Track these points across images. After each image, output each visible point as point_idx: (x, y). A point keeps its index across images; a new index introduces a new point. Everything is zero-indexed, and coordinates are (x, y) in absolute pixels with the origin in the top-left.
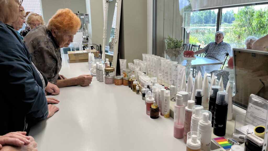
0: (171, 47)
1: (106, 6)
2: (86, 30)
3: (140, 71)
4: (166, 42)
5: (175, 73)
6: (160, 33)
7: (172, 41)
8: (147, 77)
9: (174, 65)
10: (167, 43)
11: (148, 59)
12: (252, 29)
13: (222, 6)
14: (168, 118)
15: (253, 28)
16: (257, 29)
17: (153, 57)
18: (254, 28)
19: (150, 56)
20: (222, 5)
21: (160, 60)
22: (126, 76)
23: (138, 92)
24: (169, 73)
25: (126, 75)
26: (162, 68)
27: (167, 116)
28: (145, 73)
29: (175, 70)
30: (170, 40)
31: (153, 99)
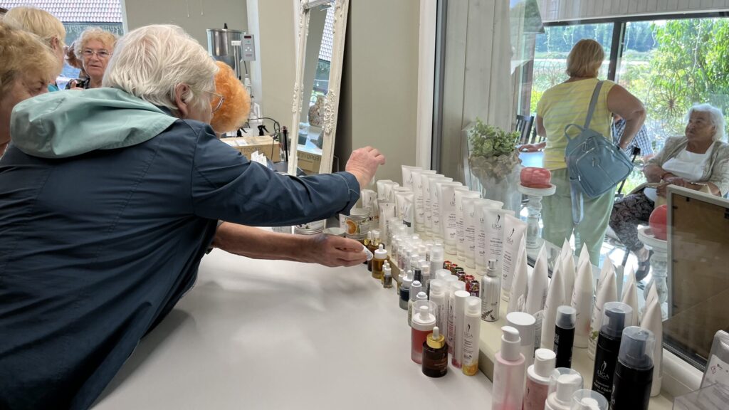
0: (484, 152)
1: (303, 22)
2: (247, 79)
3: (395, 216)
4: (470, 135)
5: (494, 234)
6: (453, 108)
7: (488, 134)
8: (416, 237)
9: (493, 212)
10: (472, 140)
11: (418, 182)
12: (706, 73)
13: (625, 14)
14: (474, 375)
15: (707, 71)
16: (718, 75)
17: (431, 179)
18: (712, 72)
19: (424, 176)
20: (627, 13)
21: (454, 191)
22: (355, 230)
23: (387, 282)
24: (477, 233)
25: (355, 227)
26: (459, 214)
27: (469, 371)
28: (409, 225)
29: (495, 226)
30: (483, 132)
31: (432, 319)
